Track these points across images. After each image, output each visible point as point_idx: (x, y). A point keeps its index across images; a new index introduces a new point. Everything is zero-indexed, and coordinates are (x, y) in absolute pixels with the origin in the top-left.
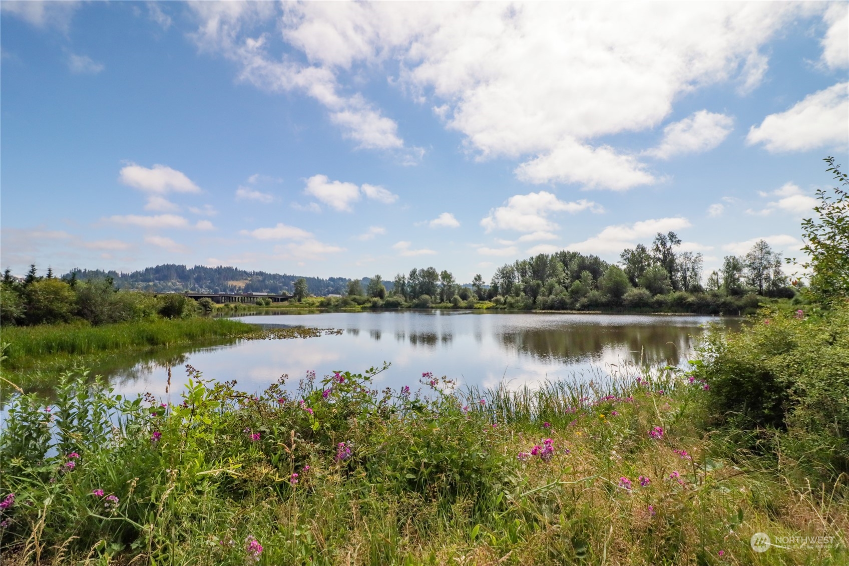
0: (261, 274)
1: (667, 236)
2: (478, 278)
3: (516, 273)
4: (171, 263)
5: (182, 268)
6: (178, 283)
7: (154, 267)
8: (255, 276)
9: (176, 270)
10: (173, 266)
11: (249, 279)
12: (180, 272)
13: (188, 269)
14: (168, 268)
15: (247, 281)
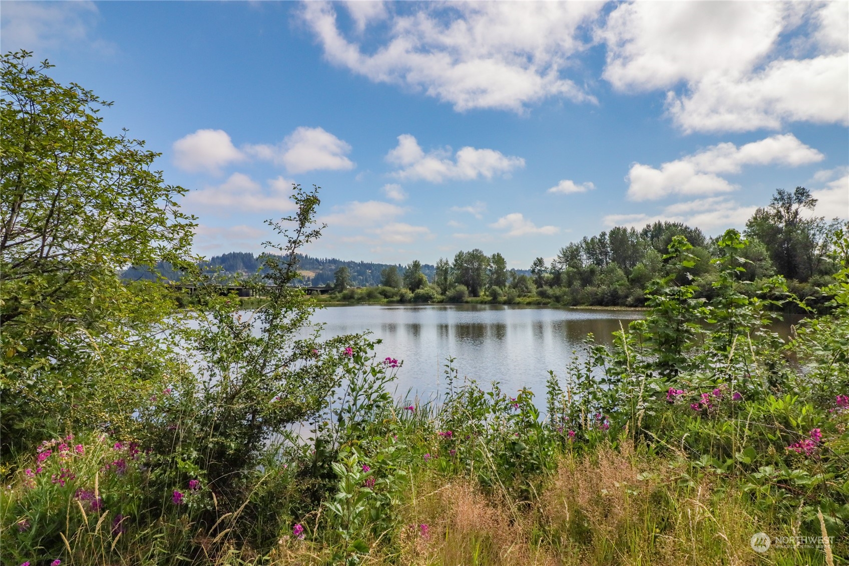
0: (334, 261)
1: (793, 195)
2: (540, 262)
3: (582, 253)
4: (237, 251)
5: (249, 256)
6: (244, 274)
7: (221, 255)
8: (327, 265)
9: (242, 259)
10: (240, 254)
11: (321, 267)
12: (246, 260)
13: (255, 257)
14: (234, 256)
15: (318, 271)
